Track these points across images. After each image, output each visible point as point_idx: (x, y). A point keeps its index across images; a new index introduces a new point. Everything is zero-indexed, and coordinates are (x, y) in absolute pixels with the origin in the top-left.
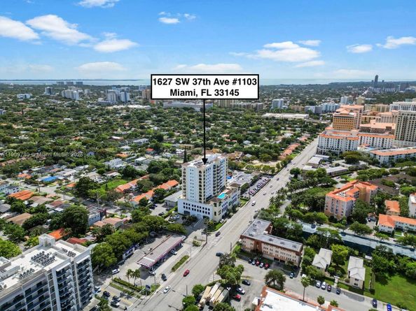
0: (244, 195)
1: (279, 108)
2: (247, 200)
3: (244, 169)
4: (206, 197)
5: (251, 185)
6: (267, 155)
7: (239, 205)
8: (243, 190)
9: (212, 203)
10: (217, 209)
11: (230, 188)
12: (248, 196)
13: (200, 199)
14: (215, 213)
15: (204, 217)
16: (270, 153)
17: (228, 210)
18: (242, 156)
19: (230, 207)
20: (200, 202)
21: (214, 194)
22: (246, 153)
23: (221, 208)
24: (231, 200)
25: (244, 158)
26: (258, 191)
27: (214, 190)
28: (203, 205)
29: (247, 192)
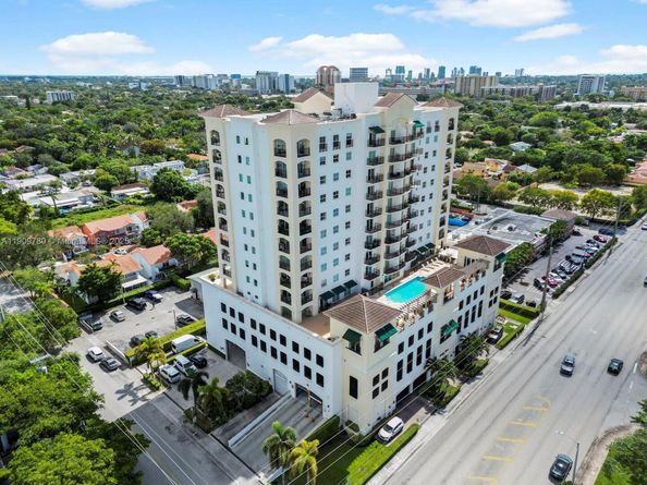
0: (515, 289)
1: (594, 92)
2: (530, 313)
3: (514, 202)
4: (316, 290)
5: (545, 253)
6: (588, 168)
7: (491, 338)
8: (514, 270)
9: (338, 327)
10: (366, 365)
11: (454, 253)
12: (533, 295)
13: (286, 297)
14: (354, 383)
15: (301, 391)
16: (596, 163)
17: (433, 365)
18: (507, 170)
19: (444, 350)
20: (286, 314)
21: (370, 275)
22: (518, 161)
23: (390, 356)
24: (451, 312)
25: (514, 173)
26: (576, 276)
27: (370, 259)
28: (294, 332)
29: (528, 278)
